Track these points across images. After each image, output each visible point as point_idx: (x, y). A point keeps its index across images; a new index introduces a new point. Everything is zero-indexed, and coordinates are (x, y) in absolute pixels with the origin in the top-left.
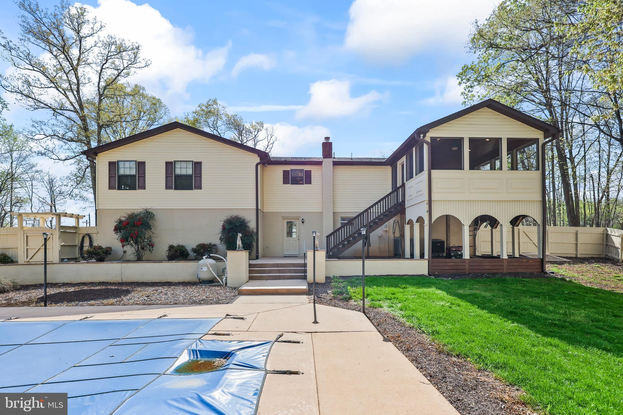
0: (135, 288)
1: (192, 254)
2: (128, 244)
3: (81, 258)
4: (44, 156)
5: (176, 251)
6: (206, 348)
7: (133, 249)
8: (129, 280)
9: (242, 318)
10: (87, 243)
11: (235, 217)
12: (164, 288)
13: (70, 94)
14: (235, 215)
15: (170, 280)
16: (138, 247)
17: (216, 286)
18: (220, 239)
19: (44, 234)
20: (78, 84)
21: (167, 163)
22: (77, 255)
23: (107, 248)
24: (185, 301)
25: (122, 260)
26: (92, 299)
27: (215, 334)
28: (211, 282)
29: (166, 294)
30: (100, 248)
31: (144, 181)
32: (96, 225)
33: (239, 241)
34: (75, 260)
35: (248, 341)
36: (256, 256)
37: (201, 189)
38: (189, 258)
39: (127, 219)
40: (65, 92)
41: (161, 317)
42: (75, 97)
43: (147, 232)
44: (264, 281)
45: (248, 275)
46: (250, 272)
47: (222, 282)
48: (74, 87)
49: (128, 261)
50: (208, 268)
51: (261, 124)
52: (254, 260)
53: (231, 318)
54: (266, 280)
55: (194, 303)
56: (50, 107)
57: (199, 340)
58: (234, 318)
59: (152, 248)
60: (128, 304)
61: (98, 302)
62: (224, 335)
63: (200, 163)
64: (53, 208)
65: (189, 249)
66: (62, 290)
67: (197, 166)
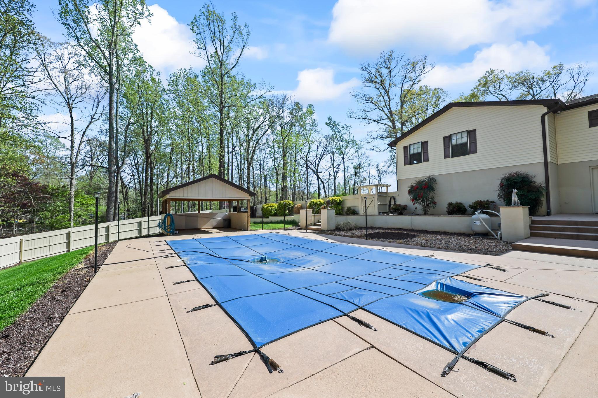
0: (419, 234)
1: (469, 210)
2: (417, 203)
3: (390, 212)
4: (373, 151)
5: (454, 207)
6: (453, 285)
7: (421, 206)
8: (417, 228)
9: (504, 270)
10: (392, 203)
11: (515, 174)
12: (441, 236)
13: (385, 109)
14: (515, 172)
15: (447, 230)
16: (425, 205)
17: (490, 239)
18: (498, 196)
19: (365, 197)
20: (389, 101)
21: (444, 138)
22: (388, 210)
23: (404, 205)
24: (455, 248)
25: (414, 213)
26: (391, 238)
27: (467, 277)
28: (485, 235)
29: (441, 241)
30: (400, 205)
31: (428, 155)
32: (397, 190)
33: (515, 197)
34: (387, 213)
35: (498, 290)
36: (546, 213)
37: (476, 153)
38: (466, 213)
39: (417, 184)
40: (382, 109)
41: (429, 256)
42: (388, 110)
43: (431, 194)
44: (552, 239)
45: (528, 230)
46: (531, 228)
47: (497, 236)
48: (387, 103)
49: (418, 215)
50: (481, 222)
51: (561, 67)
52: (544, 216)
53: (491, 268)
54: (555, 238)
55: (462, 250)
56: (375, 121)
57: (449, 278)
58: (494, 268)
59: (435, 205)
60: (411, 245)
61: (394, 241)
62: (475, 279)
63: (474, 131)
64: (380, 181)
65: (466, 206)
66: (377, 231)
67: (472, 134)
